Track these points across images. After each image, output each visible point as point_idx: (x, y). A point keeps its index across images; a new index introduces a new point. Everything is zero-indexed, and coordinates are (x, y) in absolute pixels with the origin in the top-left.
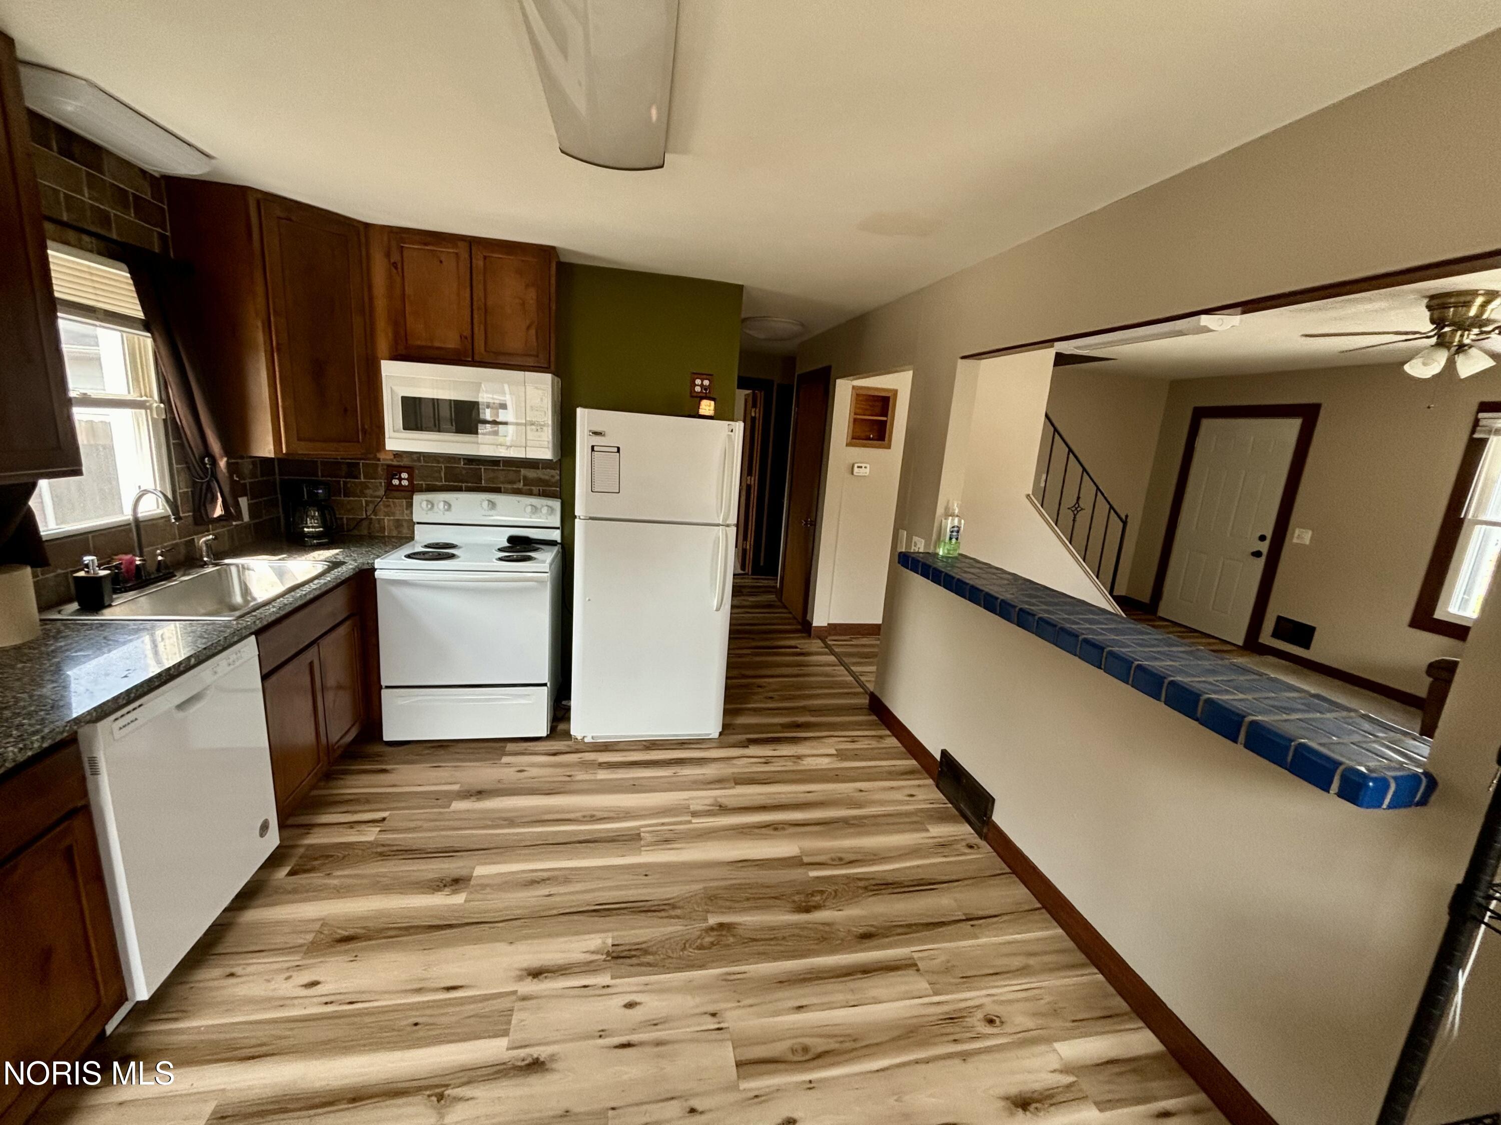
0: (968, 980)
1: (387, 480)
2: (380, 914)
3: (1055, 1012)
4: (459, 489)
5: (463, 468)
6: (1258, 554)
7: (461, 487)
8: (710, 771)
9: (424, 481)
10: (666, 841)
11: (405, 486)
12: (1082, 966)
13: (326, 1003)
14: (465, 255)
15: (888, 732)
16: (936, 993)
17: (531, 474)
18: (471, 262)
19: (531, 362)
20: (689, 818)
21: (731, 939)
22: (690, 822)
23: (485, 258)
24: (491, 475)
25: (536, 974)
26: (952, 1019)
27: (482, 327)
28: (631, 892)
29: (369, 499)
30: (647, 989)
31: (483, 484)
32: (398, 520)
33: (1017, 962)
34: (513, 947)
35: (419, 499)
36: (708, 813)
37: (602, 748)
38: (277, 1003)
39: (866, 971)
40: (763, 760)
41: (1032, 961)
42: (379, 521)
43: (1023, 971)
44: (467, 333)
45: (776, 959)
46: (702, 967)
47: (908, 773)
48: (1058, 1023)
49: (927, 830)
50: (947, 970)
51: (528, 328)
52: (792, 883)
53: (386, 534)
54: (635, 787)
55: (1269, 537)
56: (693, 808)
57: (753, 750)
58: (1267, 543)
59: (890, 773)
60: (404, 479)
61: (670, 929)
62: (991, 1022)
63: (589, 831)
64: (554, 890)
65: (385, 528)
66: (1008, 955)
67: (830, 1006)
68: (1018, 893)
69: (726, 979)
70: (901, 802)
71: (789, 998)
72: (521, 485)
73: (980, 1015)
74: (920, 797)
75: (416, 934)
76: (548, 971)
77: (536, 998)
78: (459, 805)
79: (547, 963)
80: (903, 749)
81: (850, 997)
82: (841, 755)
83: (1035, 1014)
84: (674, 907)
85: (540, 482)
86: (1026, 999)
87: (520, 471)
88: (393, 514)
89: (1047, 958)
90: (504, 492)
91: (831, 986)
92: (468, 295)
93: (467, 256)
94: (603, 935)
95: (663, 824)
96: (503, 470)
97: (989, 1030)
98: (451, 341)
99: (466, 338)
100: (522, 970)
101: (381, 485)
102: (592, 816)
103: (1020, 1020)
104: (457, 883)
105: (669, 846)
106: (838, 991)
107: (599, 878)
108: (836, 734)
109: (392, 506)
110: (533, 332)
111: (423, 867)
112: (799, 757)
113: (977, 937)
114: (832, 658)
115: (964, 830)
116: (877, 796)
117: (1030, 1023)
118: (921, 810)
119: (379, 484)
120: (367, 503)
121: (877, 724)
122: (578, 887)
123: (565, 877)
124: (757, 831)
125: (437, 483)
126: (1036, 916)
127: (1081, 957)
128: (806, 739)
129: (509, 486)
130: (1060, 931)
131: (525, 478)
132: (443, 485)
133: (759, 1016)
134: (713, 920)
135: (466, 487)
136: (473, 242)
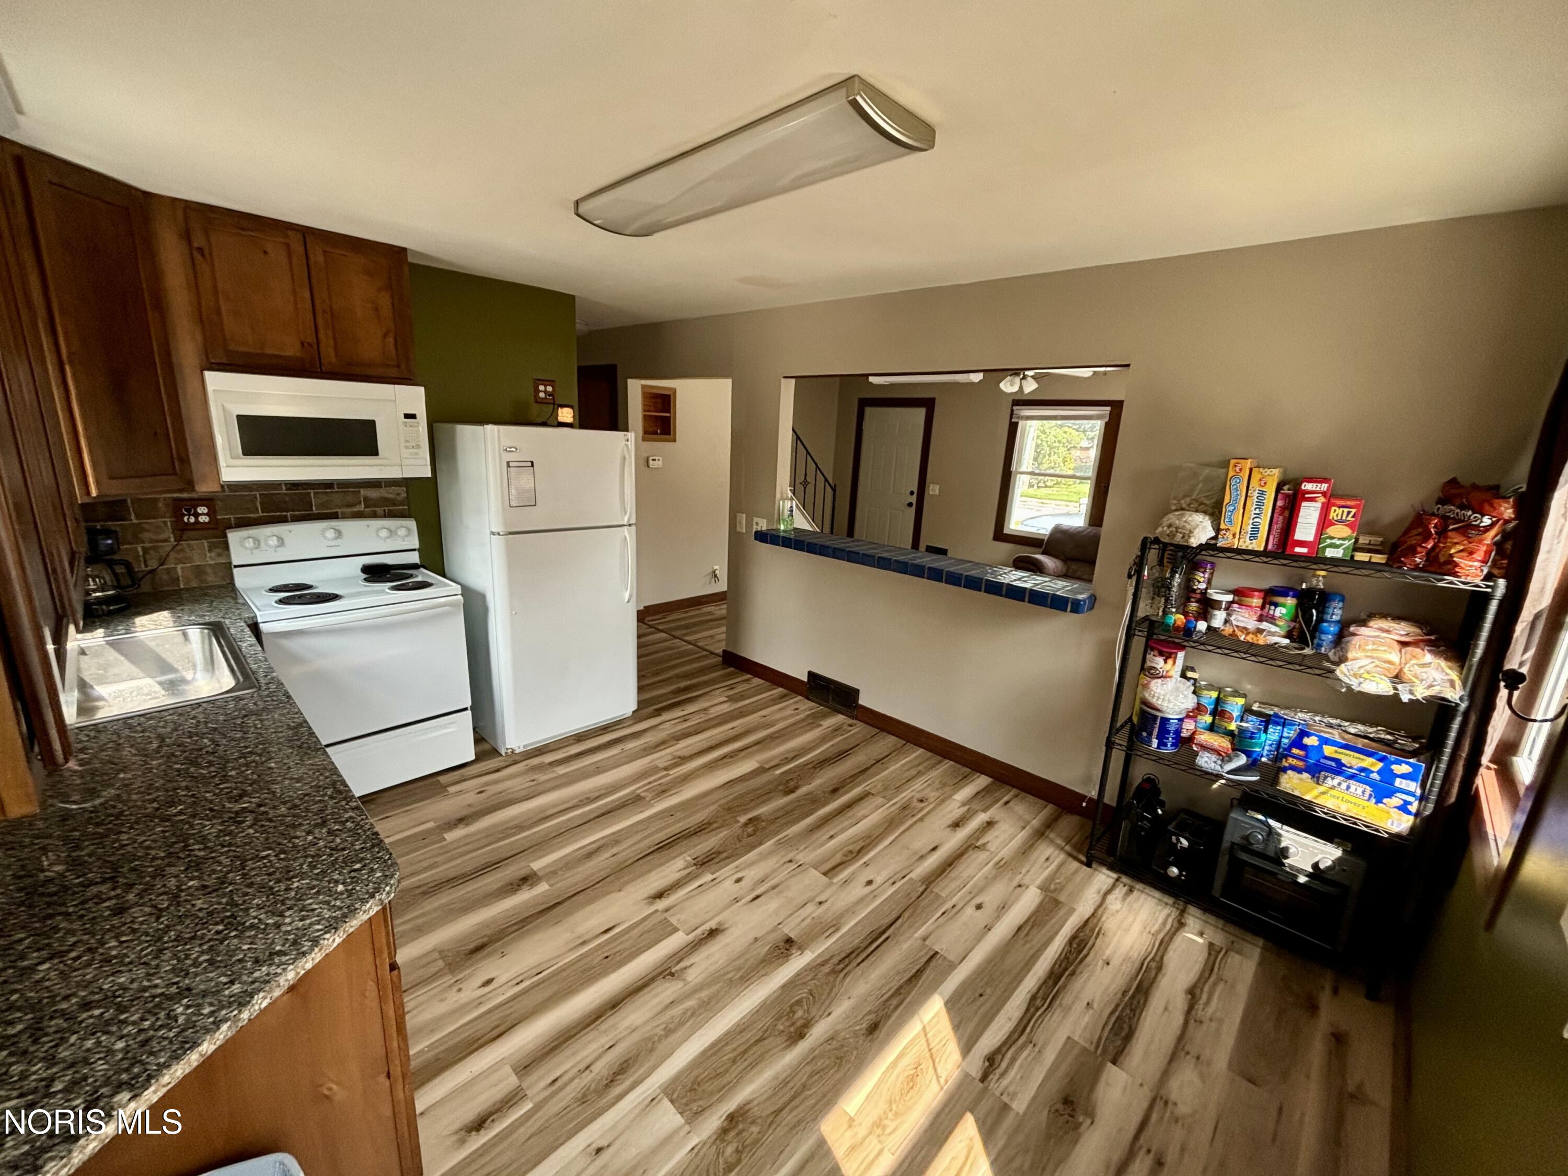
0: (899, 789)
1: (176, 517)
2: (484, 925)
3: (944, 785)
4: (283, 520)
5: (286, 494)
6: (910, 505)
7: (286, 517)
8: (649, 739)
9: (232, 514)
10: (663, 792)
11: (204, 523)
12: (940, 762)
13: (518, 984)
14: (298, 248)
15: (749, 676)
16: (889, 800)
17: (373, 494)
18: (307, 258)
19: (393, 372)
20: (665, 772)
21: (764, 824)
22: (668, 775)
23: (325, 252)
24: (324, 498)
25: (660, 895)
26: (905, 807)
27: (330, 333)
28: (673, 828)
29: (147, 545)
30: (739, 869)
31: (315, 511)
32: (198, 566)
33: (914, 772)
34: (622, 893)
35: (234, 537)
36: (675, 765)
37: (538, 753)
38: (475, 1004)
39: (849, 806)
40: (682, 719)
41: (920, 768)
42: (168, 571)
43: (920, 774)
44: (311, 339)
45: (799, 821)
46: (761, 844)
47: (782, 697)
48: (947, 789)
49: (821, 725)
50: (886, 789)
51: (385, 336)
52: (770, 782)
53: (182, 586)
54: (599, 770)
55: (916, 492)
56: (661, 765)
57: (666, 716)
58: (915, 496)
59: (772, 700)
60: (203, 514)
61: (721, 835)
62: (921, 801)
63: (598, 808)
64: (614, 850)
65: (178, 579)
66: (908, 770)
67: (843, 830)
68: (891, 741)
69: (779, 843)
70: (791, 716)
71: (824, 834)
72: (362, 507)
73: (915, 800)
74: (802, 708)
75: (534, 920)
76: (665, 891)
77: (674, 906)
78: (450, 836)
79: (661, 887)
80: (768, 684)
81: (850, 821)
82: (731, 699)
83: (937, 789)
84: (710, 824)
85: (385, 501)
86: (929, 785)
87: (359, 492)
88: (189, 559)
89: (925, 764)
90: (343, 518)
91: (837, 821)
92: (307, 295)
93: (301, 249)
94: (682, 857)
95: (650, 783)
96: (337, 492)
97: (923, 805)
98: (291, 349)
99: (310, 344)
100: (645, 899)
101: (167, 526)
102: (587, 799)
103: (932, 795)
104: (528, 880)
105: (667, 794)
106: (843, 821)
107: (637, 832)
108: (716, 686)
109: (187, 550)
110: (390, 340)
111: (479, 885)
112: (705, 709)
113: (887, 768)
114: (663, 635)
115: (839, 719)
116: (778, 716)
117: (937, 794)
118: (808, 716)
119: (162, 525)
120: (145, 551)
121: (735, 674)
122: (630, 841)
123: (615, 840)
124: (721, 762)
125: (252, 515)
126: (906, 748)
127: (939, 758)
128: (698, 696)
129: (348, 510)
130: (921, 751)
131: (366, 499)
132: (260, 517)
133: (815, 849)
134: (743, 819)
135: (292, 516)
136: (306, 233)
